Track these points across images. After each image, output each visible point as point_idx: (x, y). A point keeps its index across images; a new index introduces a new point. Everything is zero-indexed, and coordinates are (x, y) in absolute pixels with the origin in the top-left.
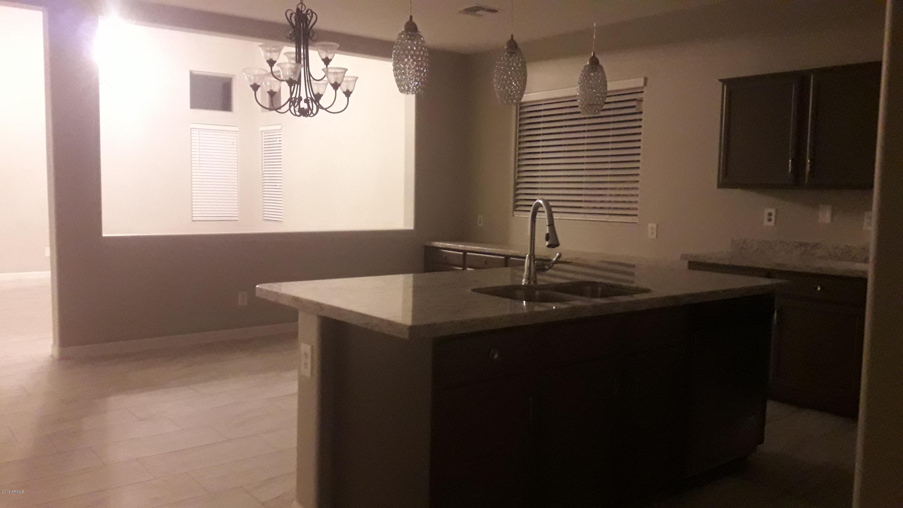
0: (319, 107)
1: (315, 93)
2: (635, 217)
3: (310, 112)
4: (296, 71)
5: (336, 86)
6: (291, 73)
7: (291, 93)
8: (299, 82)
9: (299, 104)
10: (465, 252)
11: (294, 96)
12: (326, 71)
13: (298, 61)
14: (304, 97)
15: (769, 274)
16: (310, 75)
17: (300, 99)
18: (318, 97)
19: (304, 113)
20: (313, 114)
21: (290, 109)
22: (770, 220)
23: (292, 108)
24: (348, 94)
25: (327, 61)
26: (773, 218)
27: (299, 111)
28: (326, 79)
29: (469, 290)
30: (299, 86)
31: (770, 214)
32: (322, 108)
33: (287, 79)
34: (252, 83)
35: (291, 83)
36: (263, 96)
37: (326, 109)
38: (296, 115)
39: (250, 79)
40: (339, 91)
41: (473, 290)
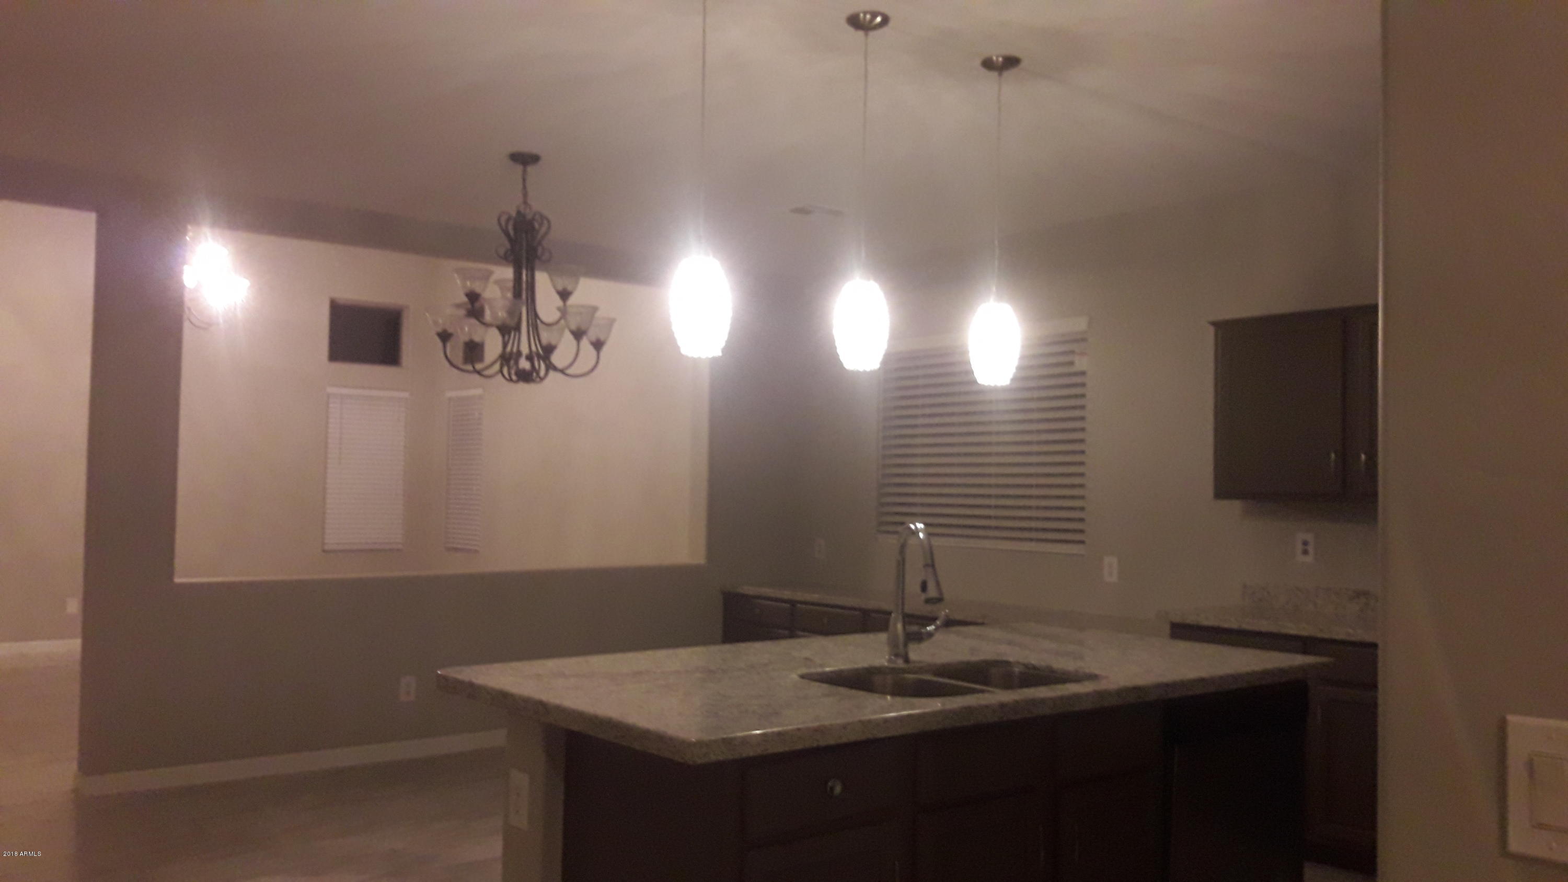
0: (550, 367)
1: (544, 342)
2: (1081, 546)
3: (535, 374)
4: (513, 312)
5: (578, 335)
6: (505, 315)
7: (505, 345)
8: (518, 328)
9: (517, 363)
10: (793, 603)
11: (509, 349)
12: (564, 312)
13: (517, 294)
14: (525, 350)
15: (1305, 644)
16: (536, 316)
17: (519, 353)
18: (549, 350)
19: (526, 377)
20: (540, 378)
21: (501, 371)
22: (1305, 552)
23: (505, 371)
24: (598, 345)
25: (564, 295)
26: (1310, 549)
27: (516, 374)
28: (562, 322)
29: (794, 676)
30: (517, 334)
31: (1305, 543)
32: (555, 369)
33: (499, 323)
34: (440, 330)
35: (504, 330)
36: (456, 350)
37: (562, 371)
38: (511, 380)
39: (436, 323)
40: (585, 342)
41: (802, 677)
